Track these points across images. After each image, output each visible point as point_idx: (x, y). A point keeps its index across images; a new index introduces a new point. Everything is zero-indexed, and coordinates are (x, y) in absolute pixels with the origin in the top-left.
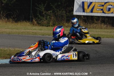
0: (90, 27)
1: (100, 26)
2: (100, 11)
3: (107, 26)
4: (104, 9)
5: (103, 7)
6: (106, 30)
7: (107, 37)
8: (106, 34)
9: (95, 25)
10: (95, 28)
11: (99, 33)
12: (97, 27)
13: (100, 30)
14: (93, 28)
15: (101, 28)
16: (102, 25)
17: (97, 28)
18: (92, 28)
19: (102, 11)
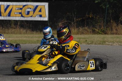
0: (8, 32)
1: (19, 31)
2: (18, 15)
3: (26, 31)
4: (22, 13)
5: (21, 10)
6: (26, 35)
7: (29, 43)
8: (28, 39)
9: (13, 30)
10: (14, 33)
11: (21, 39)
12: (15, 32)
13: (20, 35)
14: (12, 33)
15: (20, 33)
16: (21, 30)
17: (16, 34)
18: (10, 33)
19: (20, 15)
